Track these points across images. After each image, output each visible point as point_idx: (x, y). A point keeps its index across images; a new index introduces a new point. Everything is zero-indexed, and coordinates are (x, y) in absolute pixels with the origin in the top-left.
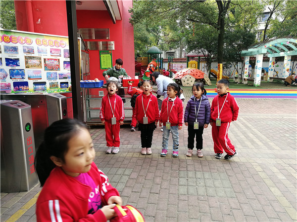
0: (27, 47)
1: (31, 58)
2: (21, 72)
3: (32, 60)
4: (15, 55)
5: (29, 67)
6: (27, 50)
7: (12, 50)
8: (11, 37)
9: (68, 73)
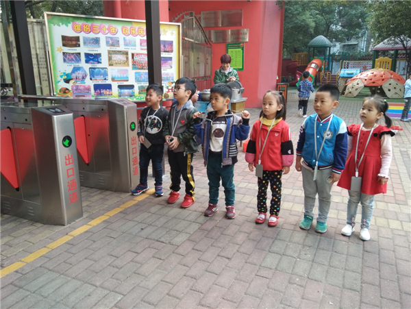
0: (111, 38)
1: (115, 52)
2: (102, 71)
3: (117, 56)
4: (97, 49)
5: (112, 65)
6: (111, 42)
7: (93, 43)
8: (92, 25)
9: (163, 74)
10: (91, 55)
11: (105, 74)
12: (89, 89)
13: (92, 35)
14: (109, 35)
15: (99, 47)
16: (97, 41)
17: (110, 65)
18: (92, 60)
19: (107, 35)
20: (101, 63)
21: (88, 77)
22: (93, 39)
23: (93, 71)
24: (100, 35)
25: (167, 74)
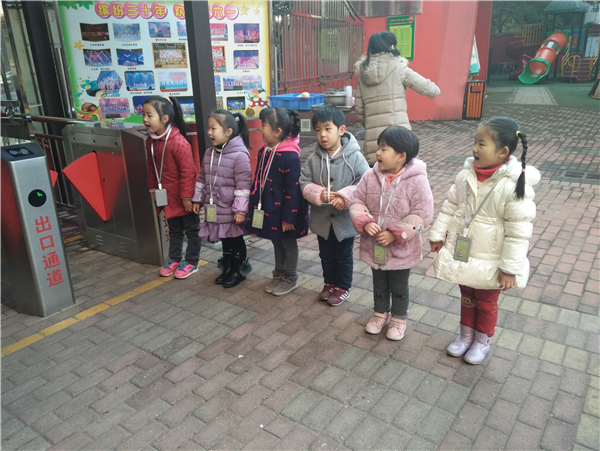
0: (157, 24)
1: (164, 46)
2: (146, 76)
3: (167, 51)
4: (135, 42)
5: (160, 66)
6: (156, 31)
7: (129, 33)
8: (126, 5)
9: (244, 78)
10: (127, 52)
11: (151, 81)
12: (125, 104)
13: (127, 21)
14: (154, 19)
15: (139, 38)
16: (135, 29)
17: (157, 66)
18: (129, 59)
19: (150, 20)
20: (142, 63)
21: (124, 86)
22: (129, 27)
23: (131, 77)
24: (140, 20)
25: (250, 78)
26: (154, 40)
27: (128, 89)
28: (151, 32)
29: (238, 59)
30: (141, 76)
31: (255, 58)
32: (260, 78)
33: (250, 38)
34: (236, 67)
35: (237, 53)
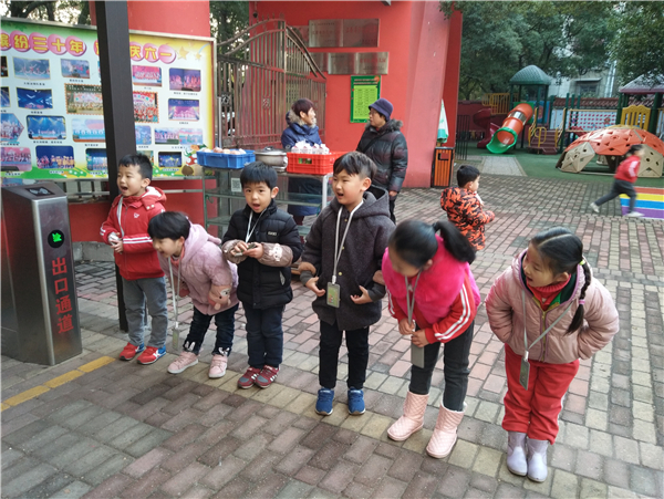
1: (80, 88)
2: (54, 123)
3: (84, 94)
4: (42, 82)
5: (75, 112)
6: (71, 69)
7: (34, 70)
8: (32, 37)
9: (181, 131)
10: (31, 92)
11: (60, 128)
12: (26, 155)
13: (32, 56)
14: (68, 56)
15: (48, 77)
16: (43, 67)
17: (69, 111)
18: (33, 101)
19: (63, 57)
20: (50, 107)
21: (25, 133)
22: (34, 62)
23: (35, 123)
24: (49, 56)
25: (189, 131)
26: (67, 80)
27: (30, 136)
28: (65, 71)
29: (174, 108)
30: (49, 122)
31: (194, 108)
32: (200, 131)
33: (189, 86)
34: (171, 118)
35: (172, 102)
